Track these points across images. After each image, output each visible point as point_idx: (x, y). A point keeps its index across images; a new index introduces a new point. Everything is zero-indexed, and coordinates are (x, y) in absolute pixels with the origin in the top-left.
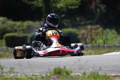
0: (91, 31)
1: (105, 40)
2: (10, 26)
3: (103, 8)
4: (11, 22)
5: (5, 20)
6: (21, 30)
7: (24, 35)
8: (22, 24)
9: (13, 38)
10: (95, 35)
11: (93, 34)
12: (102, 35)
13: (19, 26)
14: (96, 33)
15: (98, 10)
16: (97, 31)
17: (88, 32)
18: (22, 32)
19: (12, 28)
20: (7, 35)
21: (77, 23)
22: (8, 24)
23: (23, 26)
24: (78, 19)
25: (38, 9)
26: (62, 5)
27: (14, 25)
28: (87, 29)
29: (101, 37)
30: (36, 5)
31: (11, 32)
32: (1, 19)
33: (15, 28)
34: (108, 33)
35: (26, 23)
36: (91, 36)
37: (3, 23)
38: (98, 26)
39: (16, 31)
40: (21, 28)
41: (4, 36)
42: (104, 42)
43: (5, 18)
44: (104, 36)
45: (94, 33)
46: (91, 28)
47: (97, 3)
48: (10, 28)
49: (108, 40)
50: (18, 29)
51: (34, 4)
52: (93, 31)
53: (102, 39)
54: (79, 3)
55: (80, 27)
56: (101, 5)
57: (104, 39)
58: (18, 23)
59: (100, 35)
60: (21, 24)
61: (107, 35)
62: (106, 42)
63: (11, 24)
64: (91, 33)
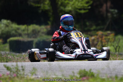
0: (102, 37)
1: (117, 47)
2: (14, 30)
4: (15, 26)
5: (9, 23)
6: (25, 34)
7: (30, 39)
8: (27, 28)
9: (18, 42)
10: (106, 42)
11: (103, 41)
12: (114, 42)
13: (24, 30)
14: (107, 40)
16: (109, 37)
17: (98, 39)
18: (26, 36)
19: (16, 31)
20: (12, 39)
21: (86, 29)
22: (12, 27)
23: (28, 30)
24: (88, 23)
25: (45, 13)
26: (70, 8)
27: (18, 29)
28: (97, 35)
29: (112, 44)
30: (42, 8)
32: (5, 21)
33: (20, 31)
34: (119, 39)
35: (32, 27)
36: (102, 42)
37: (7, 26)
38: (109, 32)
39: (20, 35)
40: (26, 32)
41: (8, 40)
42: (116, 49)
43: (9, 21)
45: (105, 39)
46: (102, 35)
48: (14, 32)
49: (120, 47)
50: (23, 33)
51: (40, 7)
52: (104, 37)
53: (114, 46)
55: (89, 33)
57: (115, 47)
58: (23, 27)
59: (111, 42)
60: (25, 27)
61: (119, 42)
62: (117, 50)
63: (15, 27)
64: (102, 39)
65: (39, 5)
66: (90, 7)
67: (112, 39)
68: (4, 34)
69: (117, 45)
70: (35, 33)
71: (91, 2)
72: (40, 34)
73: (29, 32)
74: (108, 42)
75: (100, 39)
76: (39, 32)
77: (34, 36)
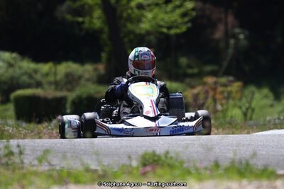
0: (214, 89)
1: (247, 109)
2: (25, 73)
3: (242, 36)
4: (27, 65)
5: (14, 59)
6: (50, 83)
7: (59, 94)
8: (53, 69)
9: (33, 100)
10: (224, 98)
11: (218, 96)
12: (240, 99)
13: (47, 75)
14: (226, 95)
15: (232, 41)
16: (229, 89)
17: (207, 92)
18: (53, 87)
19: (30, 76)
20: (20, 92)
22: (20, 68)
23: (55, 74)
25: (93, 36)
27: (36, 71)
28: (205, 84)
29: (238, 103)
30: (86, 25)
31: (28, 86)
33: (38, 77)
34: (253, 93)
35: (65, 68)
36: (214, 100)
37: (10, 65)
38: (231, 78)
39: (39, 85)
40: (51, 78)
41: (13, 96)
42: (245, 114)
43: (14, 55)
44: (244, 100)
45: (222, 93)
46: (216, 83)
47: (230, 26)
48: (25, 78)
49: (253, 110)
50: (44, 81)
51: (83, 23)
52: (220, 89)
53: (240, 108)
54: (186, 23)
55: (188, 80)
56: (237, 30)
57: (244, 109)
58: (45, 68)
59: (234, 99)
60: (51, 68)
61: (252, 99)
62: (249, 116)
63: (29, 68)
64: (215, 94)
65: (80, 19)
66: (189, 25)
67: (237, 92)
68: (5, 83)
69: (247, 105)
70: (71, 81)
71: (194, 14)
72: (82, 82)
73: (59, 77)
74: (228, 98)
75: (211, 94)
76: (80, 77)
77: (69, 86)
